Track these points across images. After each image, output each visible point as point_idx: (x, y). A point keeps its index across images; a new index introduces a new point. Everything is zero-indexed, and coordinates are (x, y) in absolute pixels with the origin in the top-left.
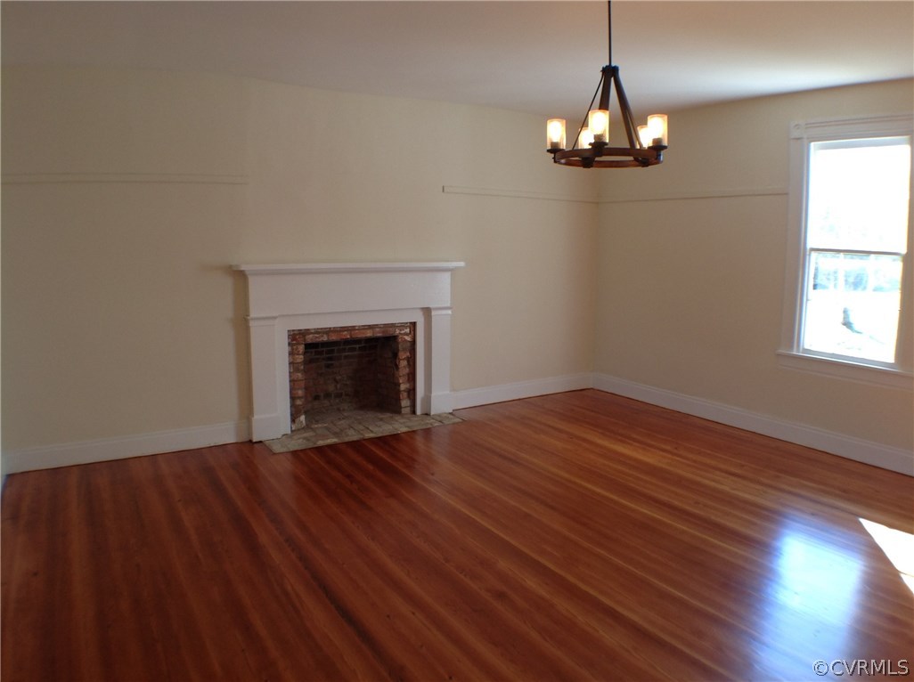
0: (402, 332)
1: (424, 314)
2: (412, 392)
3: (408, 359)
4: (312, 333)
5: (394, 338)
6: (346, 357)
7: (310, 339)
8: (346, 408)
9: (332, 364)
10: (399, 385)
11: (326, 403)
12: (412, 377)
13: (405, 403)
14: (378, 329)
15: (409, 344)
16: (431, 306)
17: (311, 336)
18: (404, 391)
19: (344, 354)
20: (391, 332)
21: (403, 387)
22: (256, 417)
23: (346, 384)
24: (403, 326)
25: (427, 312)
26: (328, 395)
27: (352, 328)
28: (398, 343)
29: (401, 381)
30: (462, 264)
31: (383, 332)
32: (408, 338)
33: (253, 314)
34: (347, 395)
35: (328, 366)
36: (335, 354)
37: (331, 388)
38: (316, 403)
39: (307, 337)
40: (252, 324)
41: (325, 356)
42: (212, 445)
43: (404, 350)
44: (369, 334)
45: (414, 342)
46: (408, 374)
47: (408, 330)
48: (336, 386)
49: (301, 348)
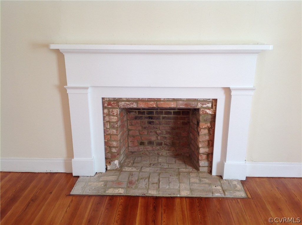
0: (204, 106)
1: (225, 93)
2: (210, 156)
3: (209, 129)
4: (123, 101)
5: (196, 111)
6: (164, 118)
7: (122, 104)
8: (164, 154)
9: (153, 122)
10: (198, 148)
11: (149, 148)
12: (211, 143)
13: (203, 163)
14: (181, 102)
15: (210, 117)
16: (231, 87)
17: (123, 103)
18: (203, 154)
19: (161, 116)
20: (193, 105)
21: (202, 151)
22: (75, 159)
23: (166, 138)
24: (205, 101)
25: (228, 91)
26: (151, 143)
27: (159, 100)
28: (199, 115)
29: (200, 146)
30: (271, 47)
31: (186, 105)
32: (210, 112)
33: (69, 84)
34: (165, 144)
35: (150, 123)
36: (155, 115)
37: (153, 138)
38: (142, 148)
39: (120, 103)
40: (68, 91)
41: (146, 115)
42: (49, 171)
43: (205, 121)
44: (173, 105)
45: (214, 116)
46: (208, 141)
47: (210, 105)
48: (157, 137)
49: (116, 111)
